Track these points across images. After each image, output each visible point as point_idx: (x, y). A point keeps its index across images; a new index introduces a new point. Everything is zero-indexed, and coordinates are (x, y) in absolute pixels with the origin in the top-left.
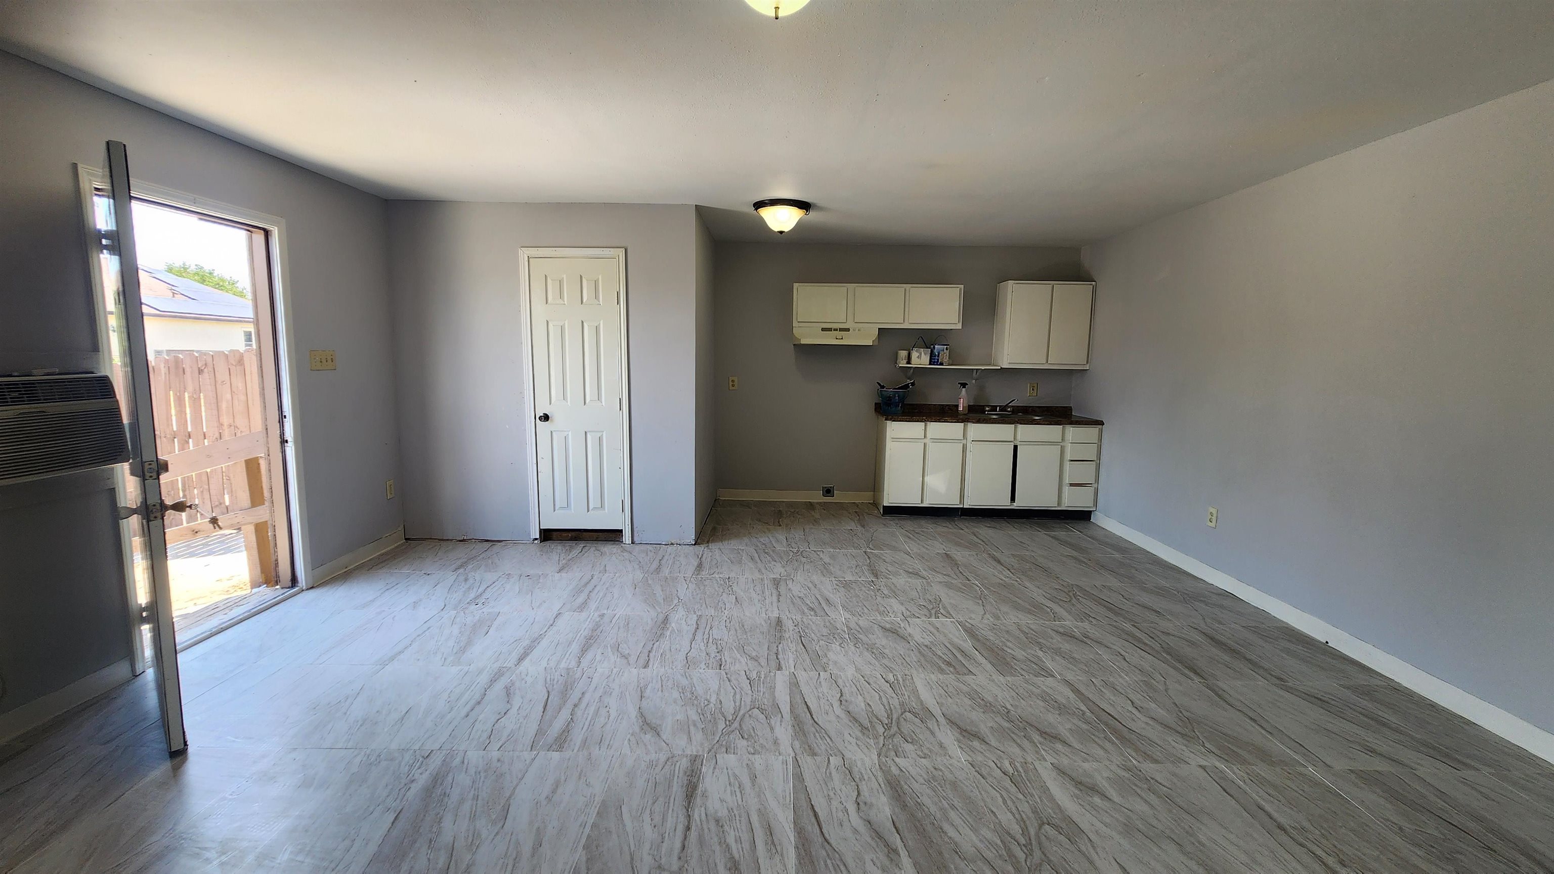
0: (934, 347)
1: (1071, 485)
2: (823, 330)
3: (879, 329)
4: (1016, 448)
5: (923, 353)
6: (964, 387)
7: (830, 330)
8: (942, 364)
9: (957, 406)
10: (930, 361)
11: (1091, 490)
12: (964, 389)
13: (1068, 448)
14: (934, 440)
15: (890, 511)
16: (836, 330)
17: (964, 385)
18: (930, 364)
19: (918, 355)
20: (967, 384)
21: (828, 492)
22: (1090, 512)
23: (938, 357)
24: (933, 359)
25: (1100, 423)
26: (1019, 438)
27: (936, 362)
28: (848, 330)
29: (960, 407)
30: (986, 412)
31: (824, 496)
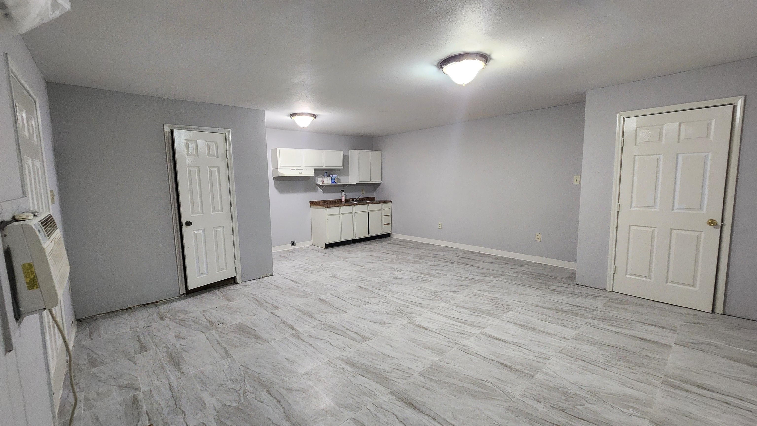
0: (332, 176)
1: (385, 225)
2: (292, 169)
3: (314, 169)
4: (368, 213)
5: (329, 179)
6: (343, 192)
7: (294, 169)
8: (336, 183)
9: (341, 200)
10: (331, 182)
11: (390, 226)
12: (343, 193)
13: (383, 211)
14: (342, 214)
15: (328, 246)
16: (297, 169)
17: (343, 191)
18: (331, 183)
19: (327, 179)
20: (344, 191)
21: (293, 244)
22: (389, 234)
23: (335, 180)
24: (333, 181)
25: (391, 201)
26: (369, 209)
27: (334, 182)
28: (302, 169)
29: (343, 200)
30: (351, 201)
31: (292, 246)
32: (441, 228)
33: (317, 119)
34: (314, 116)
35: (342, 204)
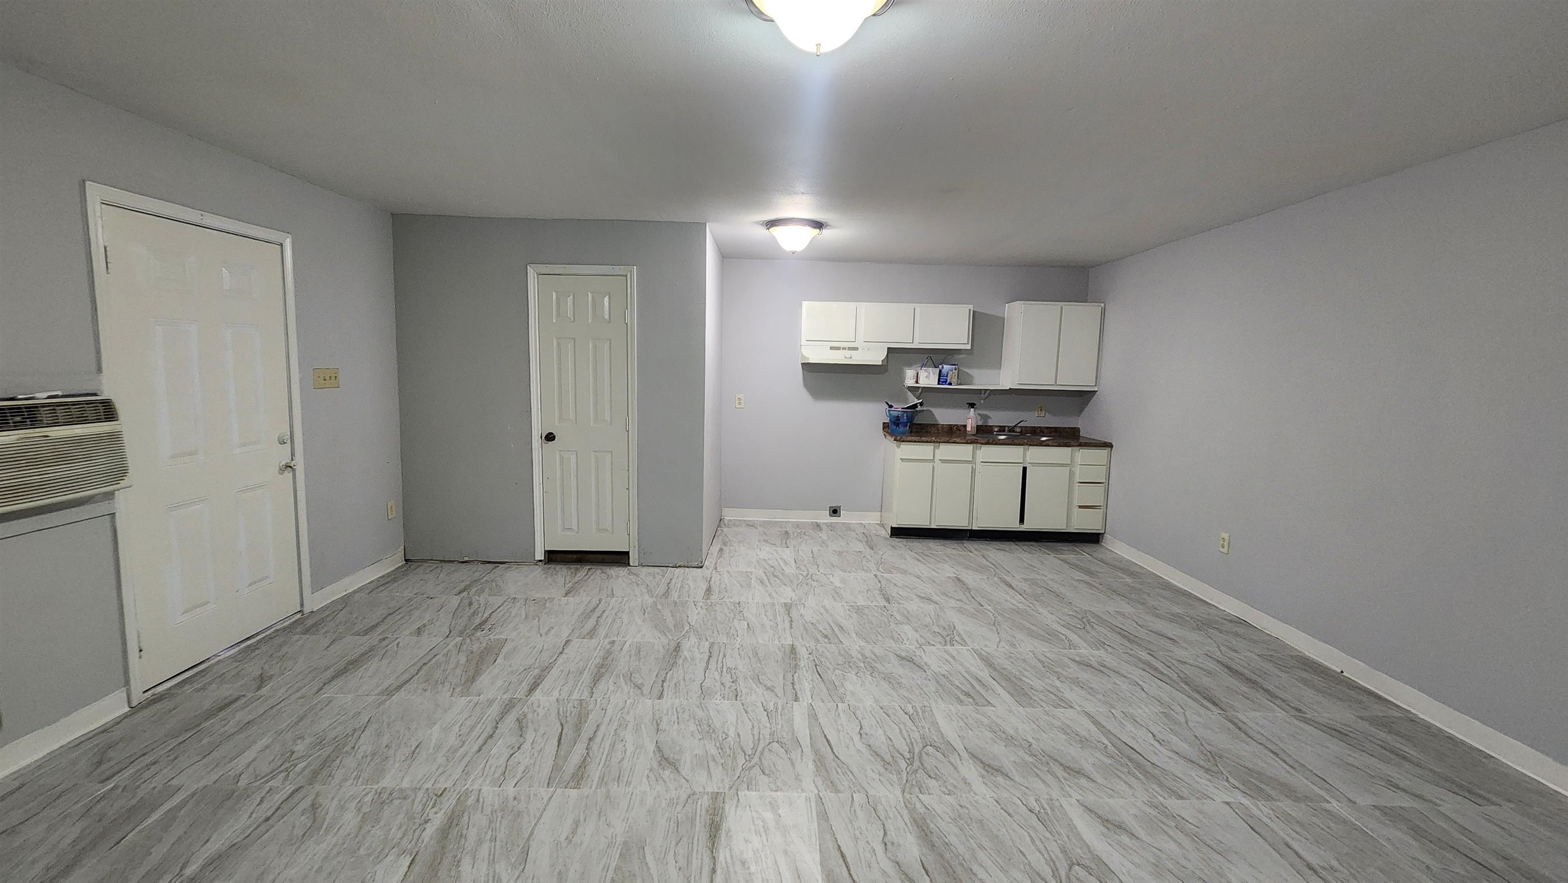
0: (943, 367)
1: (1080, 507)
2: (831, 348)
3: (888, 348)
4: (1025, 469)
5: (932, 373)
6: (972, 407)
7: (838, 348)
8: (950, 384)
9: (965, 426)
10: (939, 379)
11: (1100, 512)
12: (972, 409)
13: (1077, 470)
14: (943, 461)
15: (899, 532)
16: (844, 349)
17: (972, 405)
18: (939, 384)
19: (926, 374)
20: (975, 404)
21: (835, 512)
22: (1099, 534)
23: (947, 376)
24: (942, 379)
25: (1109, 445)
26: (1028, 459)
27: (945, 382)
28: (856, 349)
29: (969, 429)
30: (995, 433)
31: (831, 516)
32: (1225, 550)
33: (825, 231)
34: (819, 225)
35: (967, 438)
